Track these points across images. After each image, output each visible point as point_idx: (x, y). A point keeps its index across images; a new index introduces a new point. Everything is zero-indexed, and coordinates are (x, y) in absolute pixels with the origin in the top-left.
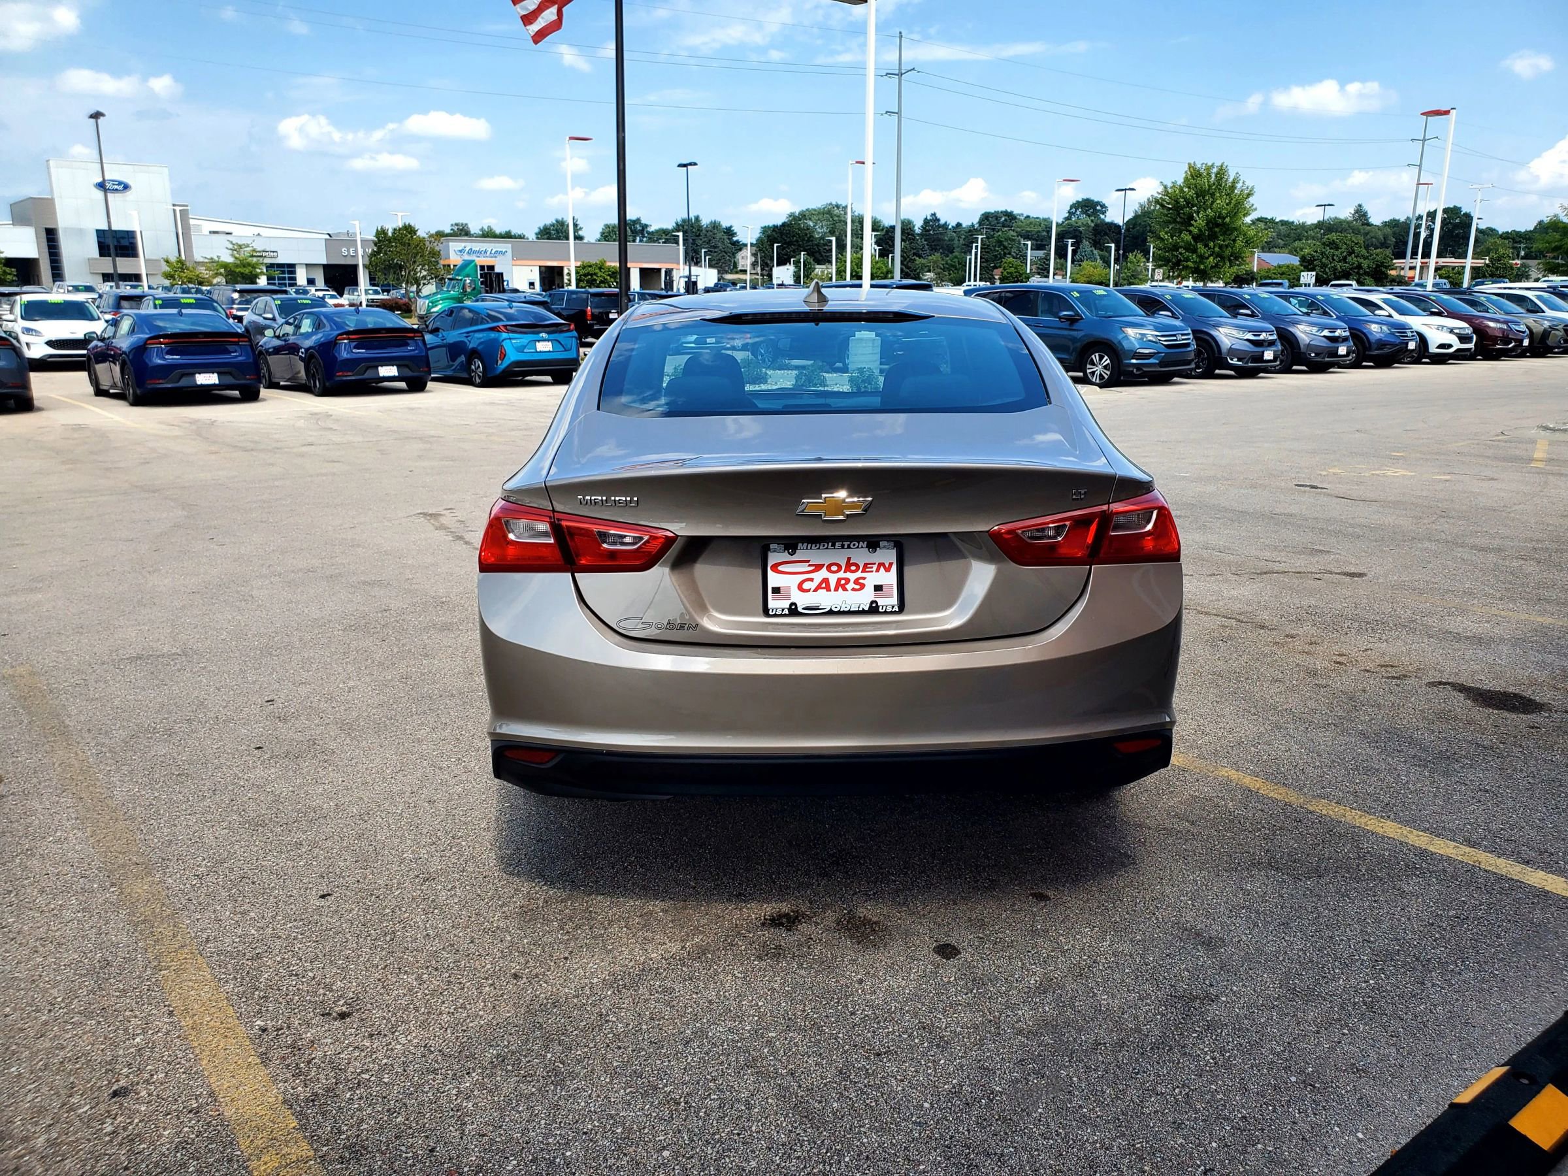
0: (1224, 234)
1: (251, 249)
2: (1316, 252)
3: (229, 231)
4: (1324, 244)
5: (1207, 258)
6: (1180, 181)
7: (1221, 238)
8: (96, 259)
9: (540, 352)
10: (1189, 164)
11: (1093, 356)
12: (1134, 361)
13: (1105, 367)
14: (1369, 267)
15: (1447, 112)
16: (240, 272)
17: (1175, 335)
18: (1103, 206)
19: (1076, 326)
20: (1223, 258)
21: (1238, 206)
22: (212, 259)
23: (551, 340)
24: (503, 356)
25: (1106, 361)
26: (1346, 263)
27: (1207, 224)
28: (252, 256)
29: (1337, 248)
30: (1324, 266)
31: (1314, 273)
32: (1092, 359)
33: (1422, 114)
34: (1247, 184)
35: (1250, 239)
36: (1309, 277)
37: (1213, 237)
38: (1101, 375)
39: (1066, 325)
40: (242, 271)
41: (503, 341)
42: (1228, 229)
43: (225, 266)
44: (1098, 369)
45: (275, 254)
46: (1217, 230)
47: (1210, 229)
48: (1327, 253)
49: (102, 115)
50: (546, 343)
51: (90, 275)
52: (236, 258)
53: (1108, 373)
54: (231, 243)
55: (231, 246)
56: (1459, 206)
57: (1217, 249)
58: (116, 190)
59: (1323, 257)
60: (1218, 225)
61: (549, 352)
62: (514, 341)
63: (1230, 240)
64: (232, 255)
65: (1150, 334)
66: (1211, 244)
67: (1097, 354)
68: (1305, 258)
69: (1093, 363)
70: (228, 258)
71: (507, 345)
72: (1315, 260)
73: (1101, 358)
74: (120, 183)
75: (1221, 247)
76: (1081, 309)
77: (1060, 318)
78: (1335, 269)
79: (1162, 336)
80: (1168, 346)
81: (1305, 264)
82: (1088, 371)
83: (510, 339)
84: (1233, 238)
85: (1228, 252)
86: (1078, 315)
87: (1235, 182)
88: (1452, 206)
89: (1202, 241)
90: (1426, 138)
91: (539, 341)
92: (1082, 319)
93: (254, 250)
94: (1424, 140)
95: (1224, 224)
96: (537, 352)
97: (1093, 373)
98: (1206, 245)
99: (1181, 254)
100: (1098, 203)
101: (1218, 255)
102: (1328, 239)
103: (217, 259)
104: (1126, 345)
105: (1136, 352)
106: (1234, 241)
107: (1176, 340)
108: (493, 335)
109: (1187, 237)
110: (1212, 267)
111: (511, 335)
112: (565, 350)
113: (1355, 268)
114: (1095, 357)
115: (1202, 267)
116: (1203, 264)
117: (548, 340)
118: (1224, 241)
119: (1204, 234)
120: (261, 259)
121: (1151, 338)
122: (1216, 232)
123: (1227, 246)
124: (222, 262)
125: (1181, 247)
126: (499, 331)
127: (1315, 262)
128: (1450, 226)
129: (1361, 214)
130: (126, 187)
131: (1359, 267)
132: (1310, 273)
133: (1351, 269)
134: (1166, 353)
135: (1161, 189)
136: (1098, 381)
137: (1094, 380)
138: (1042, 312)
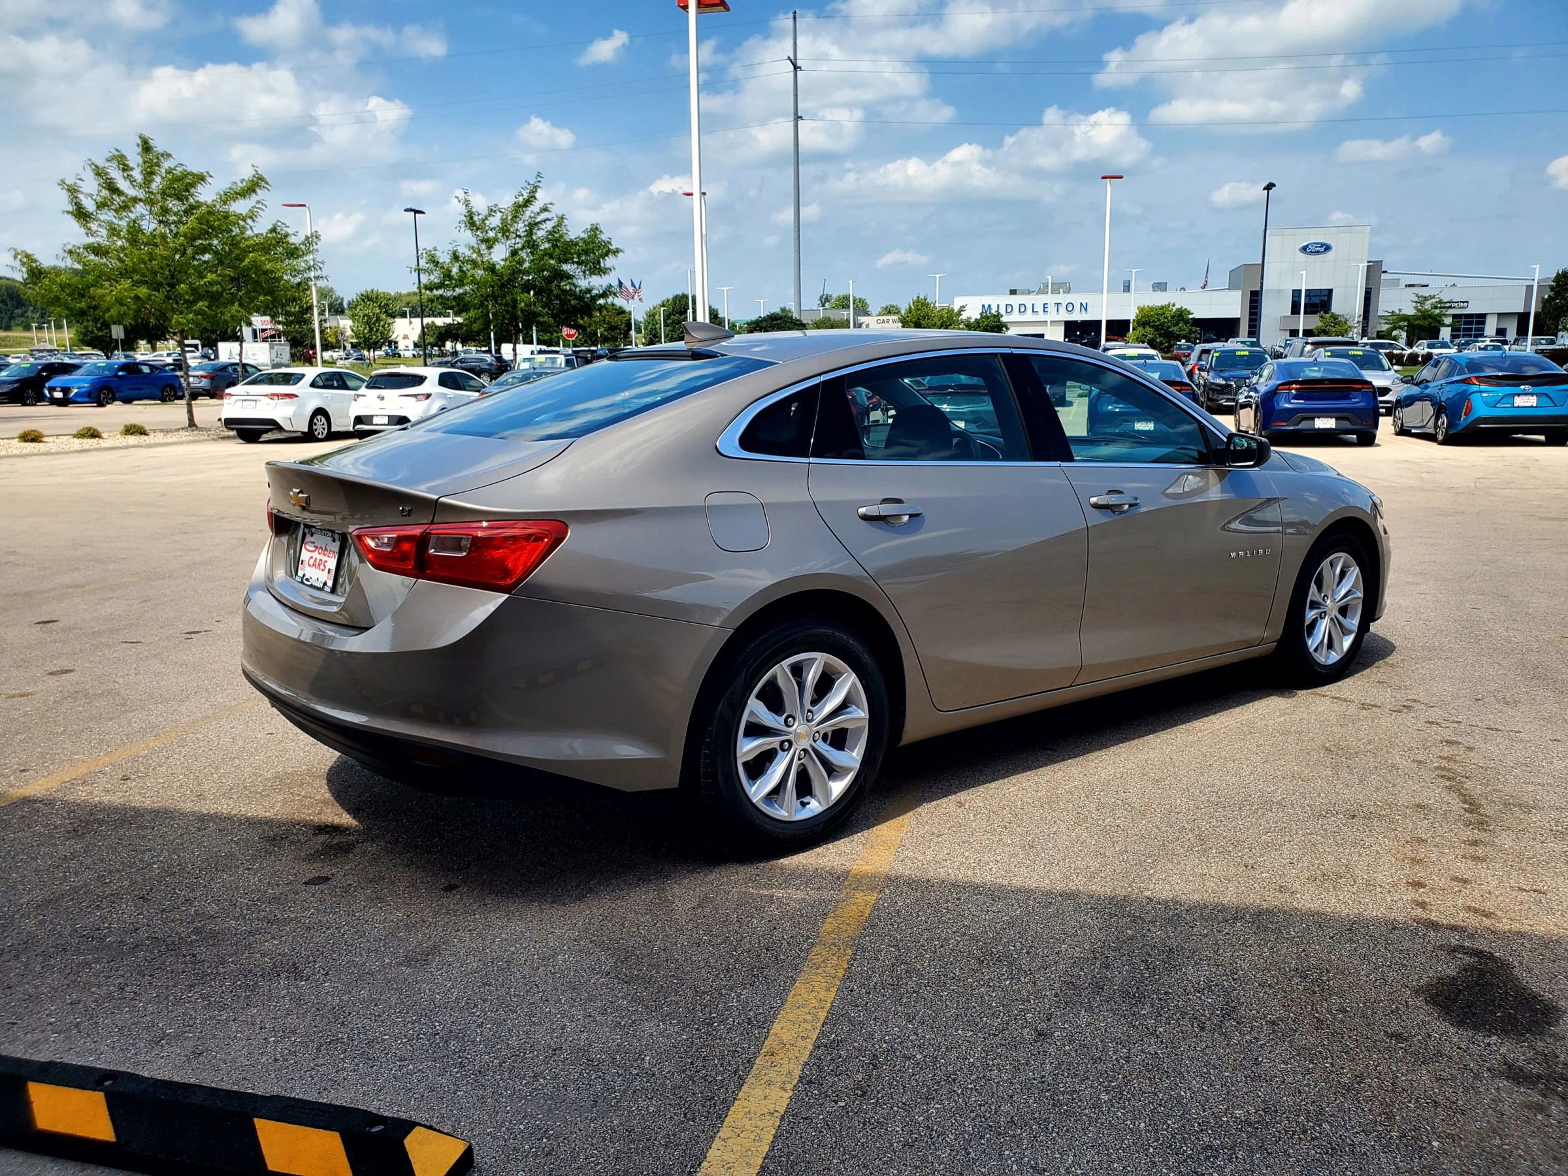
1: (1437, 300)
3: (1424, 283)
8: (1289, 317)
9: (1518, 407)
16: (1418, 324)
22: (1393, 312)
23: (1537, 395)
24: (1468, 410)
28: (1436, 308)
40: (1421, 323)
41: (1473, 393)
43: (1405, 318)
45: (1465, 304)
49: (1274, 185)
50: (1530, 397)
51: (1279, 332)
52: (1418, 310)
54: (1417, 296)
55: (1416, 299)
58: (1318, 252)
61: (1532, 407)
62: (1484, 395)
64: (1416, 308)
70: (1410, 311)
71: (1476, 400)
74: (1322, 245)
83: (1480, 392)
91: (1519, 395)
93: (1440, 302)
96: (1514, 407)
103: (1398, 312)
108: (1464, 387)
111: (1483, 387)
112: (1556, 406)
117: (1532, 394)
120: (1444, 310)
124: (1403, 315)
126: (1469, 384)
130: (1328, 248)
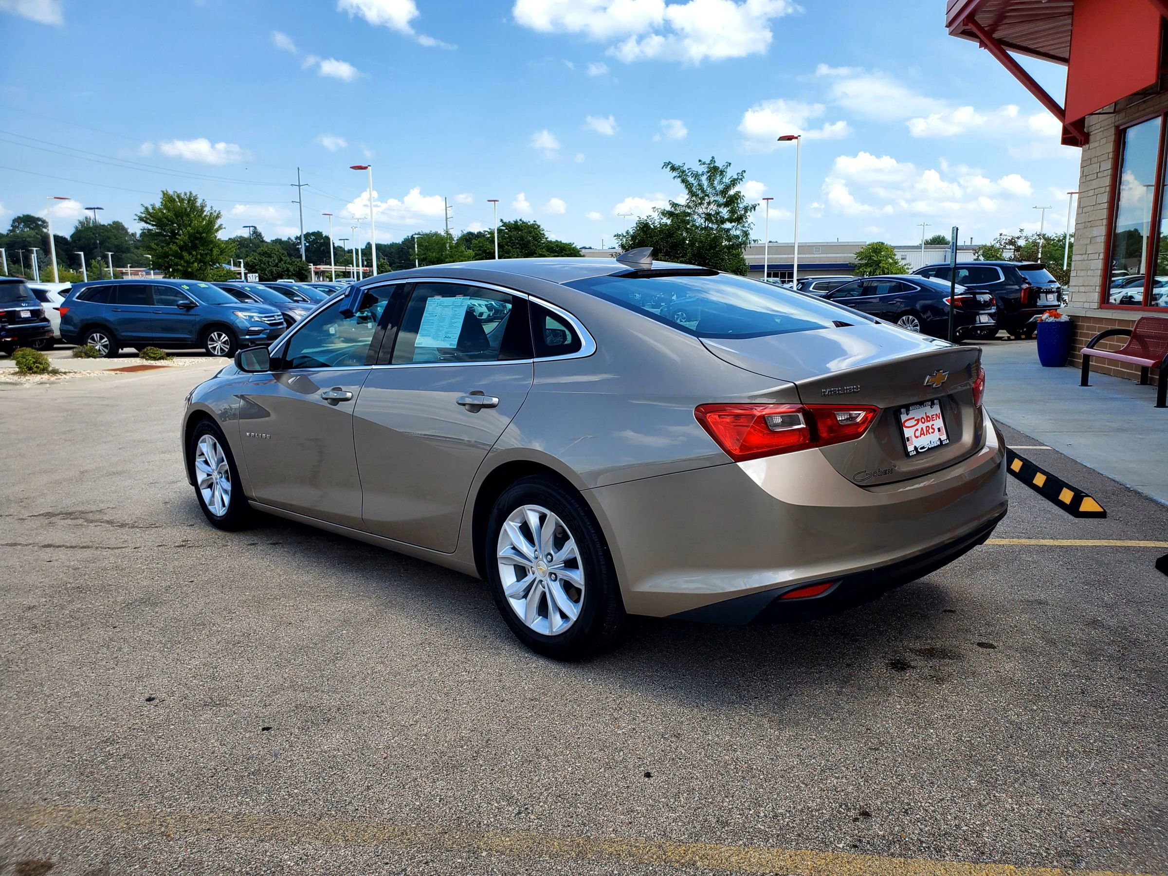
0: (203, 245)
2: (255, 259)
4: (260, 254)
5: (193, 263)
6: (158, 205)
7: (201, 248)
10: (163, 192)
11: (212, 335)
12: (247, 337)
13: (224, 343)
14: (294, 270)
15: (365, 168)
17: (273, 316)
18: (44, 222)
19: (192, 312)
20: (205, 263)
21: (210, 225)
25: (225, 338)
26: (278, 267)
27: (189, 238)
29: (270, 257)
30: (263, 270)
31: (257, 275)
32: (211, 337)
33: (351, 168)
34: (214, 209)
35: (223, 250)
36: (254, 277)
37: (195, 247)
38: (221, 349)
39: (183, 311)
42: (205, 242)
44: (218, 345)
46: (197, 242)
47: (192, 242)
48: (264, 260)
53: (228, 347)
56: (321, 231)
57: (199, 256)
59: (261, 263)
60: (197, 239)
63: (208, 249)
65: (256, 316)
66: (194, 253)
67: (215, 333)
68: (249, 264)
69: (212, 340)
72: (256, 265)
73: (220, 336)
75: (201, 255)
76: (193, 298)
77: (178, 306)
78: (272, 272)
79: (265, 317)
80: (271, 325)
81: (249, 268)
82: (210, 347)
84: (210, 248)
85: (208, 258)
86: (192, 302)
87: (203, 207)
88: (316, 231)
89: (186, 250)
90: (298, 184)
92: (197, 306)
94: (299, 186)
95: (201, 238)
97: (214, 348)
98: (190, 254)
99: (171, 260)
100: (39, 219)
101: (200, 261)
102: (262, 250)
104: (240, 325)
105: (249, 330)
106: (211, 250)
107: (275, 320)
109: (174, 248)
110: (197, 270)
113: (286, 271)
114: (214, 335)
115: (190, 270)
116: (190, 267)
118: (204, 251)
119: (188, 245)
121: (257, 319)
122: (196, 244)
123: (206, 254)
125: (170, 255)
127: (256, 267)
128: (318, 245)
129: (257, 235)
131: (288, 270)
132: (254, 275)
133: (283, 272)
134: (271, 330)
135: (143, 209)
136: (219, 354)
137: (216, 353)
138: (157, 302)
